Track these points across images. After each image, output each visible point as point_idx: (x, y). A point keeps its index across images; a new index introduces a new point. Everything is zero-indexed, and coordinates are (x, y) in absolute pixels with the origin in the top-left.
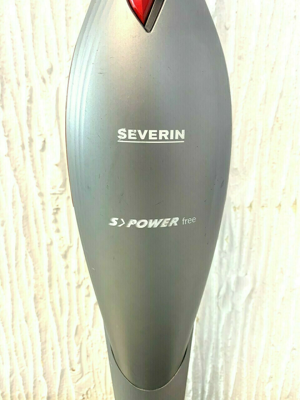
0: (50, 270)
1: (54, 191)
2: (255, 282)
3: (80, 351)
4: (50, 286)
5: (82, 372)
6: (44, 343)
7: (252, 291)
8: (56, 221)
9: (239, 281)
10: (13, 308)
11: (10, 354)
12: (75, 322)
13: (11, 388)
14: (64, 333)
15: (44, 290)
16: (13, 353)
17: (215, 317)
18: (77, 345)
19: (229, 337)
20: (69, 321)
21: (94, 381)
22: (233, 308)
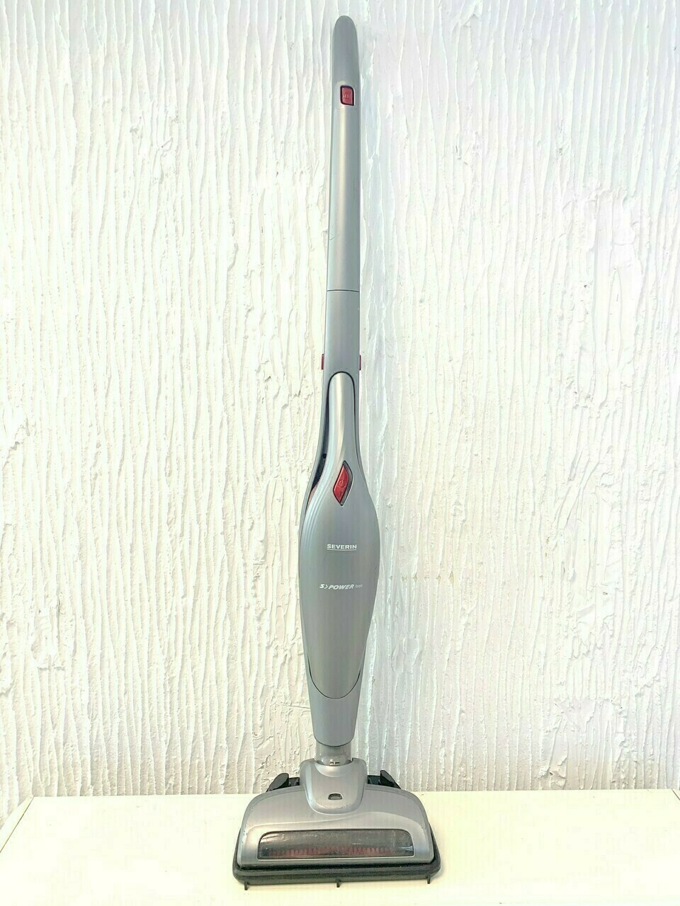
0: (244, 631)
1: (256, 562)
2: (423, 644)
3: (263, 714)
4: (243, 647)
5: (263, 737)
6: (230, 704)
7: (421, 652)
8: (254, 587)
9: (410, 644)
10: (206, 669)
11: (196, 717)
12: (262, 683)
13: (192, 755)
14: (250, 695)
15: (236, 651)
16: (200, 716)
17: (390, 678)
18: (262, 707)
19: (403, 700)
20: (256, 681)
21: (274, 747)
22: (405, 670)
